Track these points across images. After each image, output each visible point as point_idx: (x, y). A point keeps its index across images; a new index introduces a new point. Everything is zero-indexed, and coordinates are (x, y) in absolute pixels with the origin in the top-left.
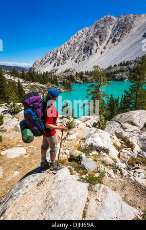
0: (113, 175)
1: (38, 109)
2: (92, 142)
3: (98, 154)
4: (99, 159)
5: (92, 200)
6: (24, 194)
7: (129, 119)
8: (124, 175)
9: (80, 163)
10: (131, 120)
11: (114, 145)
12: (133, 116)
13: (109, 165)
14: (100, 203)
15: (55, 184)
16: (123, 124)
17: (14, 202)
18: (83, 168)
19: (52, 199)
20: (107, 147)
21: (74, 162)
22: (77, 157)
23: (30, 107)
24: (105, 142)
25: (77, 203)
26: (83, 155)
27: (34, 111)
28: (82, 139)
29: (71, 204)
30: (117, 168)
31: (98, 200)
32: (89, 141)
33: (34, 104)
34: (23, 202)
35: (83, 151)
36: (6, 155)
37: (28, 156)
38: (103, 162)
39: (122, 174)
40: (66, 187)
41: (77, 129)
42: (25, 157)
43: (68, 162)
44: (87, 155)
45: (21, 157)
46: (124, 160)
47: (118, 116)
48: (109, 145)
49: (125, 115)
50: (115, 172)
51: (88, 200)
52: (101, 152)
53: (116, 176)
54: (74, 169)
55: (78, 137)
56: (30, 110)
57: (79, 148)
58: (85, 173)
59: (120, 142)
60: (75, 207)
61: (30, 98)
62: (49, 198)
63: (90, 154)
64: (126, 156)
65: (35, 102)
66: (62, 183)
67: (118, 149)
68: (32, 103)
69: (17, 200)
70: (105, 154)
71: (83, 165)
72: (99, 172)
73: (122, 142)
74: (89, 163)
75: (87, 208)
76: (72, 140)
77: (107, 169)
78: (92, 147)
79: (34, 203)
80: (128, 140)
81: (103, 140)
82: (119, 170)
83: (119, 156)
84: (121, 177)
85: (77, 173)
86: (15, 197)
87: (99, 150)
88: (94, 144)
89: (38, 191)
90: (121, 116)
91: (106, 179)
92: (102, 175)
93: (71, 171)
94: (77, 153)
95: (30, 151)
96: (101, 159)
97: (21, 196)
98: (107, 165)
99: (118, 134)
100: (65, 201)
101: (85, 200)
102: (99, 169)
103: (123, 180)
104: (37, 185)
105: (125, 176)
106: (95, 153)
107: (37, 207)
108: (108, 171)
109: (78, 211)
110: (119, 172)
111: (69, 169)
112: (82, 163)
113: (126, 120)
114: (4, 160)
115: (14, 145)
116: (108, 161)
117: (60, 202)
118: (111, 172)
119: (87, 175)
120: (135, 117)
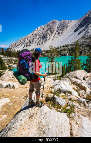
0: (79, 107)
1: (29, 61)
2: (59, 87)
3: (65, 95)
4: (66, 98)
5: (73, 124)
6: (21, 125)
7: (74, 75)
8: (87, 106)
9: (55, 101)
10: (76, 76)
11: (73, 89)
12: (77, 73)
13: (75, 101)
14: (79, 125)
15: (43, 116)
16: (71, 79)
17: (14, 132)
18: (58, 104)
19: (43, 126)
20: (70, 90)
21: (49, 102)
22: (51, 98)
24: (68, 87)
25: (64, 127)
26: (56, 96)
27: (27, 62)
28: (51, 88)
29: (59, 127)
30: (81, 102)
31: (78, 124)
32: (57, 87)
34: (21, 131)
35: (55, 94)
37: (12, 103)
38: (70, 99)
39: (85, 106)
40: (52, 117)
42: (10, 104)
43: (45, 102)
44: (58, 96)
45: (7, 105)
46: (83, 97)
47: (68, 74)
49: (72, 73)
50: (80, 105)
51: (70, 124)
52: (67, 94)
53: (82, 107)
54: (51, 106)
55: (47, 86)
56: (24, 61)
57: (51, 92)
58: (60, 107)
60: (63, 130)
62: (41, 126)
63: (60, 95)
65: (27, 56)
66: (48, 114)
67: (77, 91)
69: (16, 130)
70: (69, 94)
71: (57, 102)
72: (70, 106)
73: (77, 87)
74: (61, 100)
75: (72, 130)
77: (74, 103)
78: (60, 91)
79: (30, 130)
80: (81, 85)
81: (66, 86)
82: (83, 103)
83: (79, 95)
84: (85, 108)
85: (54, 108)
86: (13, 129)
87: (65, 92)
88: (61, 89)
89: (31, 122)
90: (70, 74)
91: (76, 110)
92: (73, 107)
93: (49, 107)
94: (51, 95)
95: (13, 100)
97: (18, 127)
98: (73, 101)
99: (73, 82)
100: (54, 126)
101: (69, 124)
102: (68, 104)
103: (87, 109)
104: (29, 118)
107: (33, 133)
108: (76, 104)
109: (66, 132)
110: (82, 104)
111: (47, 106)
112: (56, 101)
113: (73, 76)
116: (74, 98)
117: (50, 127)
118: (77, 105)
119: (62, 108)
120: (78, 74)
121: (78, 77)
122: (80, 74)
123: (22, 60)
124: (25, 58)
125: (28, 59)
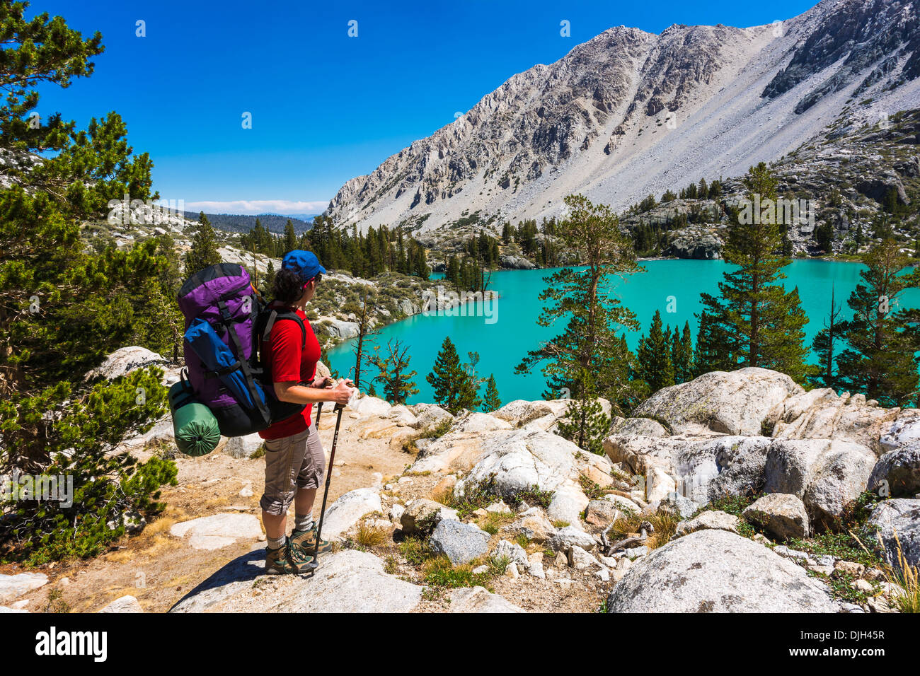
0: (538, 569)
1: (237, 326)
2: (496, 469)
3: (507, 509)
4: (507, 527)
9: (429, 538)
11: (583, 480)
13: (536, 541)
18: (436, 552)
20: (546, 488)
23: (206, 317)
24: (547, 472)
26: (448, 514)
27: (221, 334)
30: (559, 547)
32: (484, 469)
33: (222, 304)
36: (188, 536)
39: (570, 564)
41: (458, 434)
43: (391, 543)
44: (469, 515)
47: (660, 397)
48: (560, 479)
50: (548, 560)
52: (524, 505)
53: (551, 572)
54: (405, 561)
55: (454, 465)
56: (205, 327)
59: (613, 475)
61: (209, 284)
64: (607, 511)
65: (225, 297)
66: (336, 581)
67: (594, 493)
68: (214, 303)
70: (533, 509)
72: (490, 562)
73: (622, 472)
76: (427, 474)
77: (521, 553)
78: (490, 489)
80: (642, 463)
81: (539, 464)
82: (564, 552)
83: (584, 515)
87: (516, 497)
88: (501, 477)
90: (673, 396)
91: (509, 580)
92: (499, 568)
93: (391, 565)
94: (424, 506)
96: (516, 525)
98: (529, 541)
103: (568, 581)
105: (583, 571)
106: (500, 507)
108: (524, 556)
110: (562, 557)
111: (388, 560)
112: (434, 536)
113: (691, 412)
114: (180, 554)
115: (221, 504)
116: (534, 529)
120: (724, 397)
121: (727, 415)
122: (739, 398)
123: (197, 323)
124: (214, 310)
125: (228, 316)
